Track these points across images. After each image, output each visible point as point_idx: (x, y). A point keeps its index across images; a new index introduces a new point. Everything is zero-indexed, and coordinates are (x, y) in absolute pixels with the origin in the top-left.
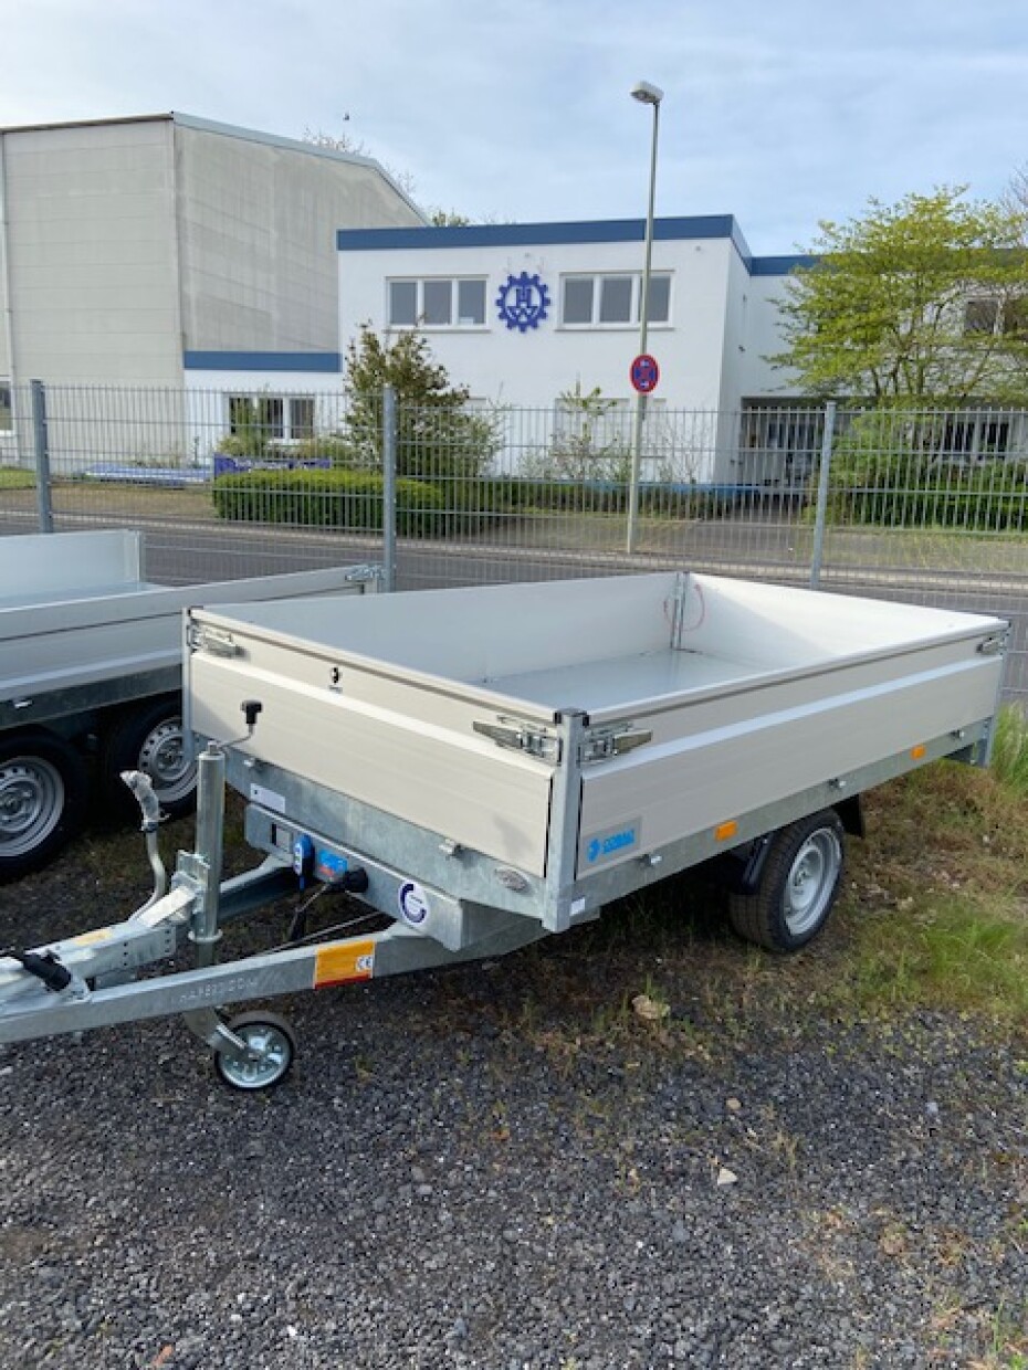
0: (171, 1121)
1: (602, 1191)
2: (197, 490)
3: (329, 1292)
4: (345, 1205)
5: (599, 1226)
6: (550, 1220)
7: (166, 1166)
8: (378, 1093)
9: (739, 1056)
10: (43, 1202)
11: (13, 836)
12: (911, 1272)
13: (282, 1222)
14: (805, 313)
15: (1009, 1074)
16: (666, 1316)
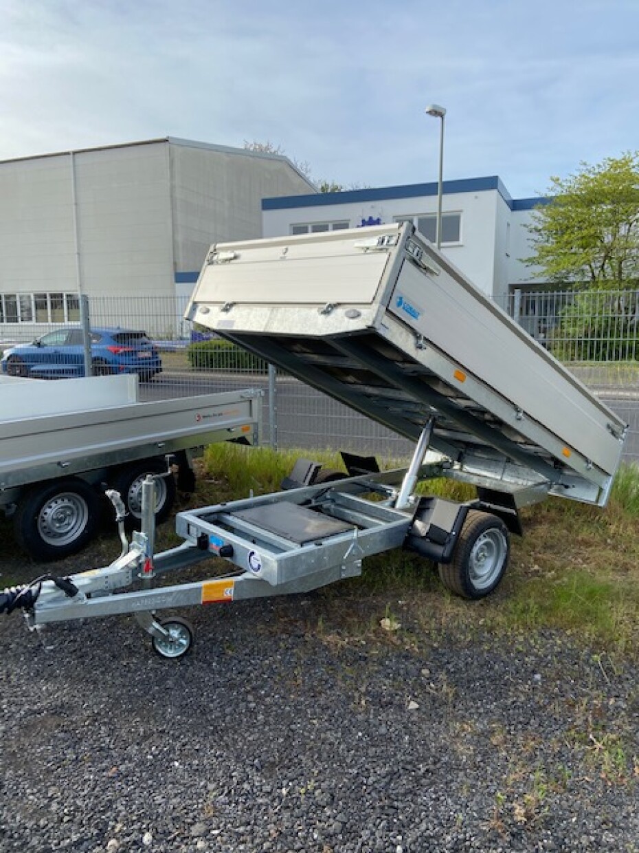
0: (129, 671)
1: (345, 710)
2: (182, 352)
3: (197, 747)
4: (211, 711)
5: (341, 725)
6: (315, 722)
7: (124, 691)
8: (236, 661)
9: (435, 650)
10: (62, 705)
11: (61, 535)
12: (504, 753)
13: (179, 717)
14: (546, 232)
15: (587, 662)
16: (366, 766)
